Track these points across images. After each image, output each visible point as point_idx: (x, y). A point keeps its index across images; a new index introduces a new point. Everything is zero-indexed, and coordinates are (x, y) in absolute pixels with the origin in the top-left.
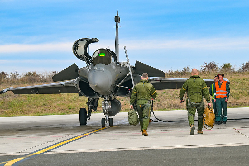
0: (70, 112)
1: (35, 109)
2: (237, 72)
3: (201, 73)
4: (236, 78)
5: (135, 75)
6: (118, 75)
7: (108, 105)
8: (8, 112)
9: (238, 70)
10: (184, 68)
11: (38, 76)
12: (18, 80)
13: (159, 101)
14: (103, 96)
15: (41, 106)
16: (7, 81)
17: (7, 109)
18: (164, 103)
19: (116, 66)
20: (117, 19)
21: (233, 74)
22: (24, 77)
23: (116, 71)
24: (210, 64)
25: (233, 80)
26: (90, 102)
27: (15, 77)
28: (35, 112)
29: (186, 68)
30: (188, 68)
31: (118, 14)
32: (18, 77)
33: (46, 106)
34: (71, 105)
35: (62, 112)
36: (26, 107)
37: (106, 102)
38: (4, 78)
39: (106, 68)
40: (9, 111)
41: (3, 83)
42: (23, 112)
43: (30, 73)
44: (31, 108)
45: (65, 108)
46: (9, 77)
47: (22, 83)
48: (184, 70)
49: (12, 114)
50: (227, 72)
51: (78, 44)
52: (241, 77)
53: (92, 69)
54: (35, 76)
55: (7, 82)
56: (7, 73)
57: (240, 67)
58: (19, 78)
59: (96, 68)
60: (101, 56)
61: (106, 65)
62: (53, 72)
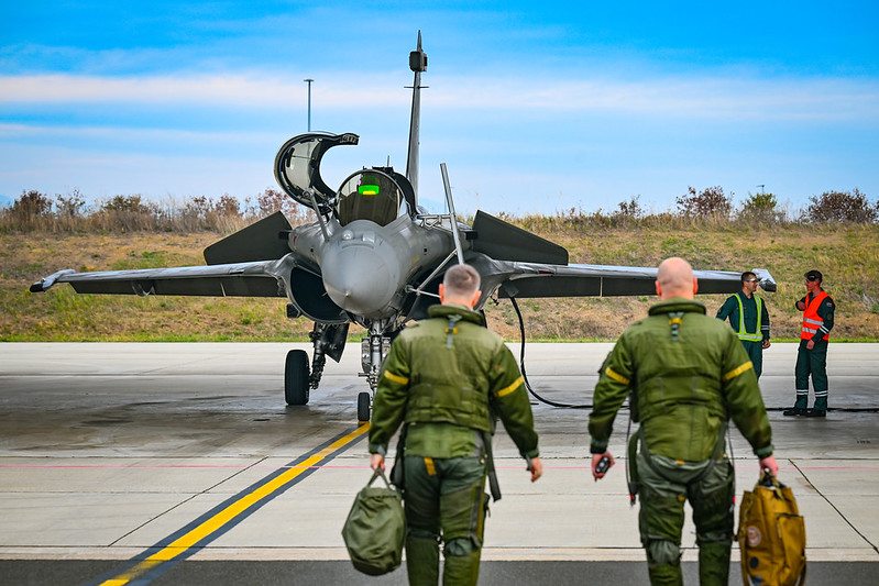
0: (248, 334)
1: (133, 321)
2: (793, 224)
3: (674, 222)
4: (791, 242)
5: (471, 255)
6: (418, 259)
7: (380, 351)
8: (44, 323)
9: (798, 216)
10: (621, 204)
11: (146, 211)
12: (81, 221)
13: (536, 310)
14: (368, 323)
15: (153, 309)
16: (47, 223)
17: (44, 315)
18: (553, 315)
19: (414, 227)
20: (418, 62)
21: (782, 230)
22: (102, 212)
23: (411, 243)
24: (707, 194)
25: (778, 251)
26: (321, 331)
27: (72, 212)
28: (132, 330)
29: (629, 203)
30: (633, 205)
31: (419, 45)
32: (81, 210)
33: (167, 309)
34: (250, 310)
35: (219, 333)
36: (104, 310)
37: (376, 340)
38: (37, 212)
39: (381, 237)
40: (50, 321)
41: (31, 228)
42: (94, 327)
43: (119, 200)
44: (120, 316)
45: (230, 319)
46: (54, 209)
47: (94, 232)
48: (619, 209)
49: (57, 334)
50: (761, 223)
51: (293, 150)
52: (807, 241)
53: (337, 236)
54: (137, 210)
55: (46, 228)
56: (48, 197)
57: (805, 208)
58: (86, 216)
59: (348, 235)
60: (365, 193)
61: (383, 224)
62: (196, 201)
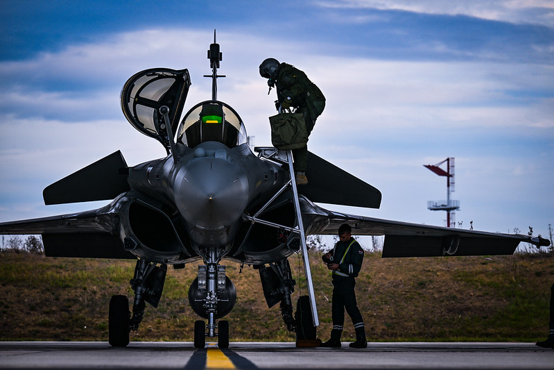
6: (260, 183)
7: (216, 278)
26: (141, 278)
37: (212, 269)
39: (231, 156)
61: (230, 147)
